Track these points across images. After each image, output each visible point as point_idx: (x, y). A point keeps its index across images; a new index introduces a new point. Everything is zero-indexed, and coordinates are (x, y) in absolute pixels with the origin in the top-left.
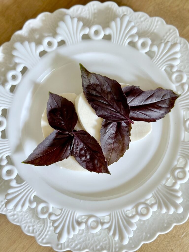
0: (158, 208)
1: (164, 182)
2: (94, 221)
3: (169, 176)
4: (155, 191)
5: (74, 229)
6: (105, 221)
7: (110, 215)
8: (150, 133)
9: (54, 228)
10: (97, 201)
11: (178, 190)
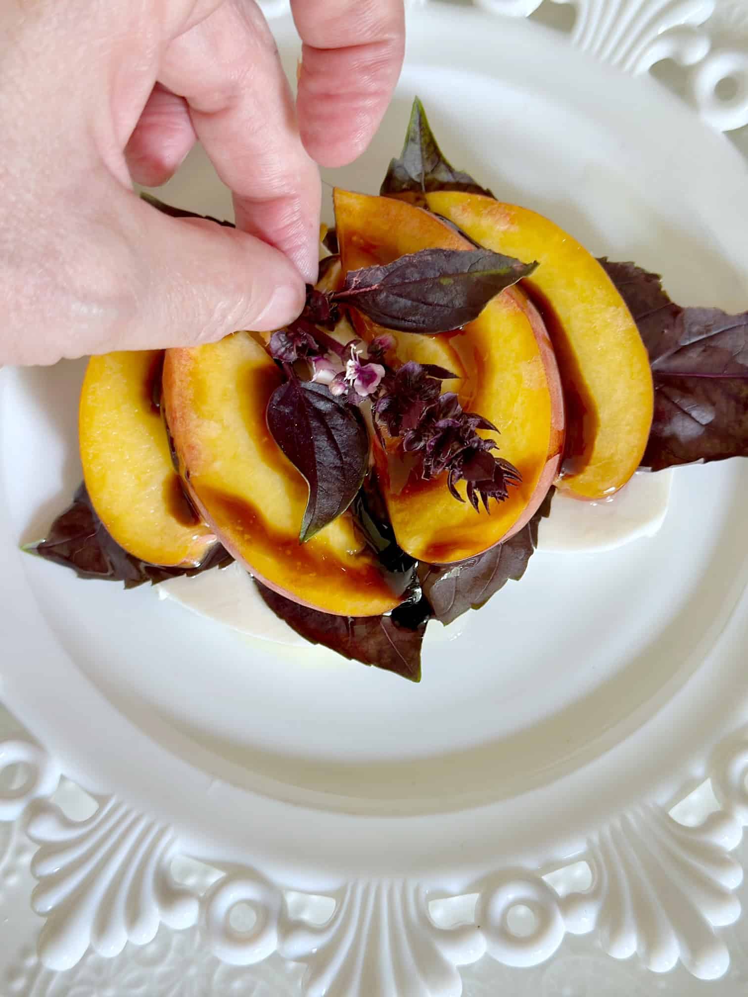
0: (601, 921)
1: (662, 797)
2: (249, 902)
3: (698, 769)
4: (607, 832)
5: (134, 916)
6: (306, 916)
7: (338, 895)
8: (652, 529)
9: (36, 883)
10: (297, 803)
11: (728, 856)
